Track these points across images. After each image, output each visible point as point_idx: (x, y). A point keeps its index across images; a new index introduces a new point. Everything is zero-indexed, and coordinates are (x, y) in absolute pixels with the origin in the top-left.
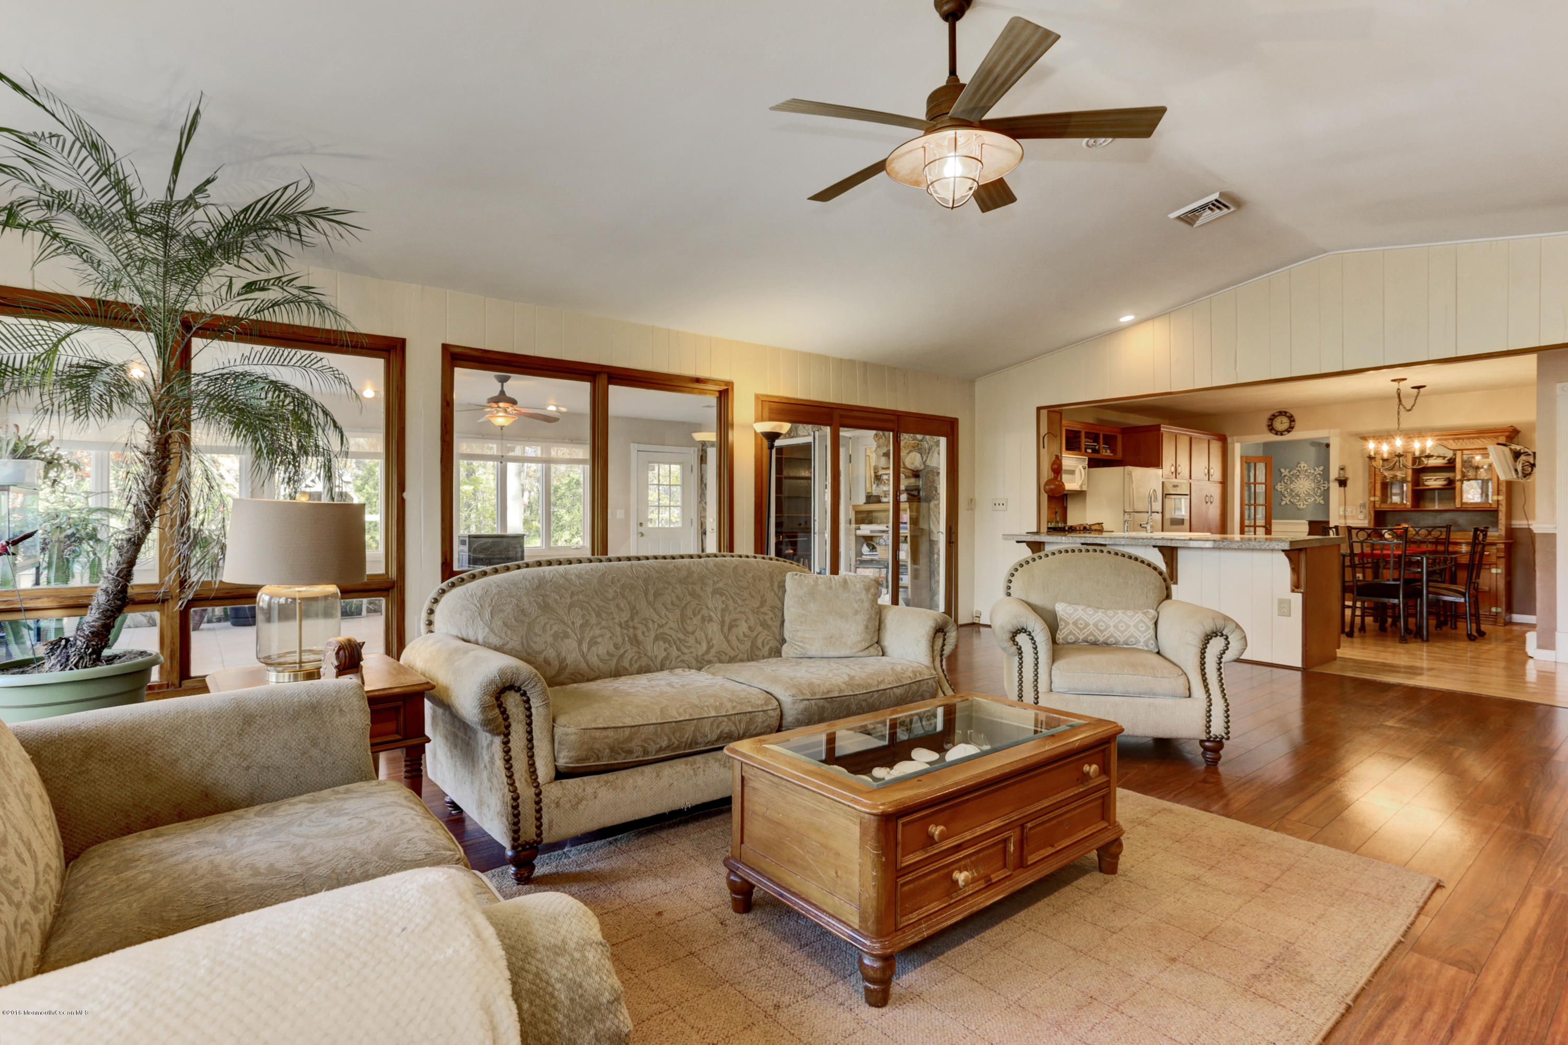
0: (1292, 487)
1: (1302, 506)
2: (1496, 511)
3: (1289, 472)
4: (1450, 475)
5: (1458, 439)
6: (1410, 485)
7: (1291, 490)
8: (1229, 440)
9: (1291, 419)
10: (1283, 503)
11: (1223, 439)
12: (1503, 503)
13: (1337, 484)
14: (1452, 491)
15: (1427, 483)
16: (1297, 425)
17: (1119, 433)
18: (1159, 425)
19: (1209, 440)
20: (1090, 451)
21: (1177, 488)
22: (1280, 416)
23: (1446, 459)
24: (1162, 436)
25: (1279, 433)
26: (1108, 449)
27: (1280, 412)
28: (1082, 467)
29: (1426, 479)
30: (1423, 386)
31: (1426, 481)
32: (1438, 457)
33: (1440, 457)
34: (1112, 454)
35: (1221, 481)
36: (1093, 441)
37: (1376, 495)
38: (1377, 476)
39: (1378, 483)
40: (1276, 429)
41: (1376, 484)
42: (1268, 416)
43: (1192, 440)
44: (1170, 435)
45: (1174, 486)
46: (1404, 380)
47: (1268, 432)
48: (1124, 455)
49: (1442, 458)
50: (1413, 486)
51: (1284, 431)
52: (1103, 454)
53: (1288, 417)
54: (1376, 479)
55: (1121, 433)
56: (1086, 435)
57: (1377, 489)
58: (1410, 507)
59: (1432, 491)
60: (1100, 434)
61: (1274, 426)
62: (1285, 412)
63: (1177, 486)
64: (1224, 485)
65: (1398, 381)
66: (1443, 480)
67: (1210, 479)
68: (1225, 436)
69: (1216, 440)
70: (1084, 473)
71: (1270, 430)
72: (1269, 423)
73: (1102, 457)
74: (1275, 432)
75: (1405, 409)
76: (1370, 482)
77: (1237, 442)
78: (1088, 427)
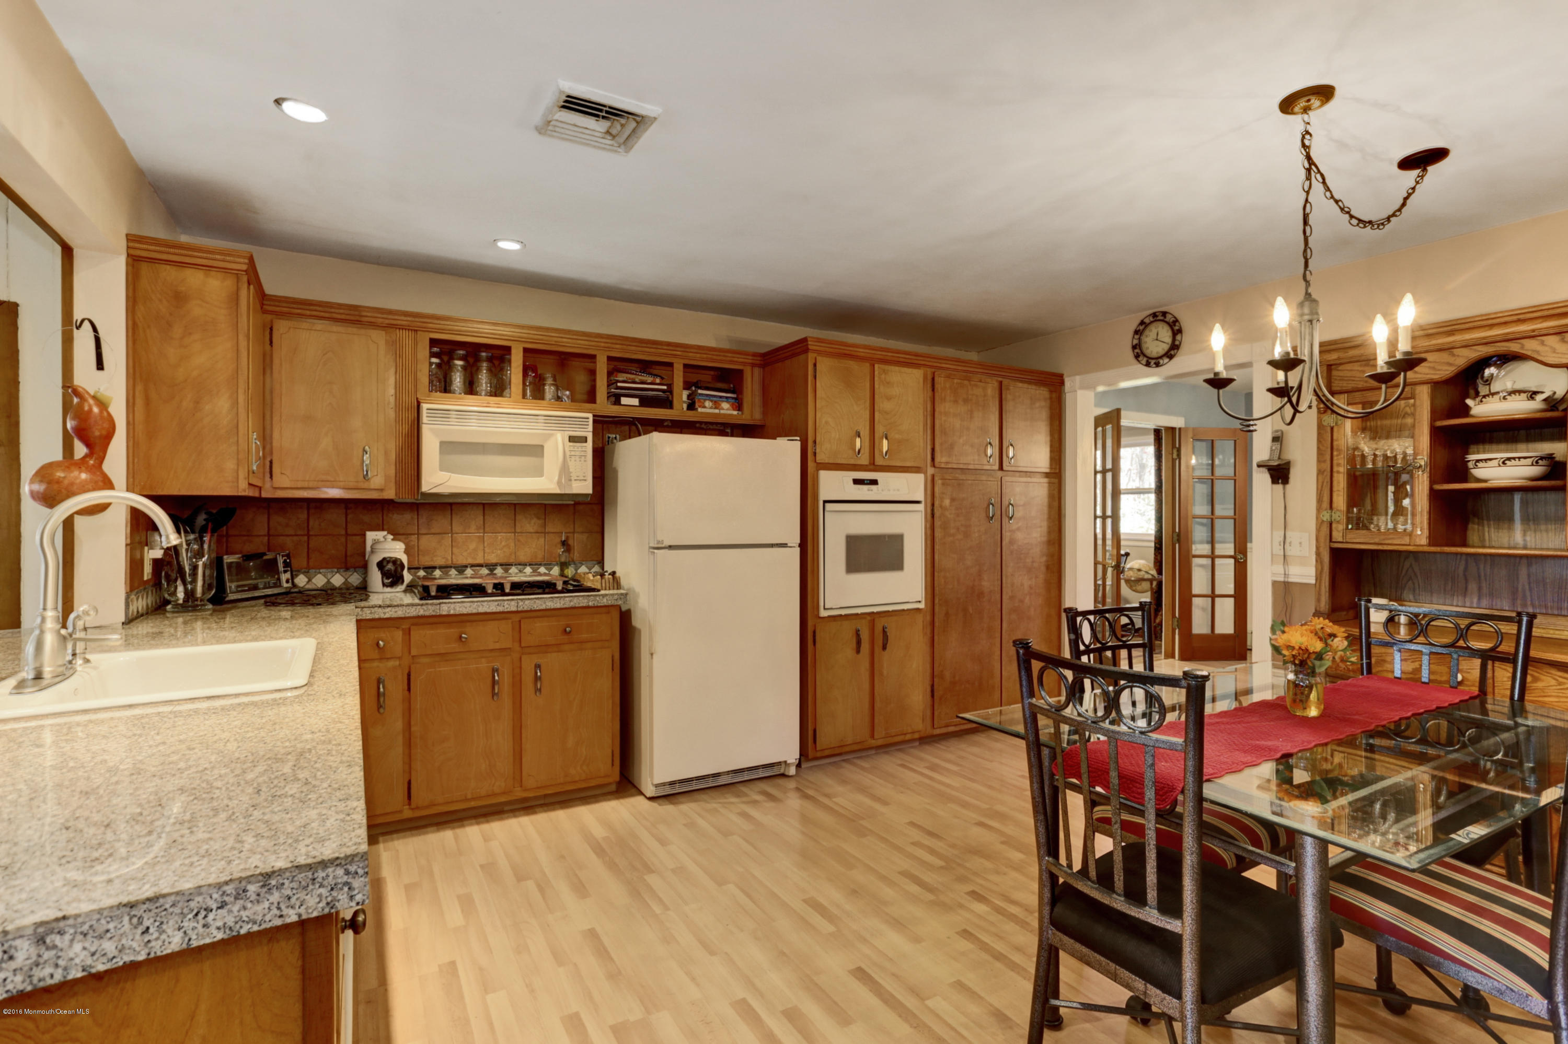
4: (1558, 447)
6: (1424, 477)
8: (1068, 383)
9: (1176, 328)
13: (1266, 476)
15: (1480, 472)
16: (1187, 339)
17: (753, 365)
18: (805, 340)
19: (1001, 383)
20: (635, 402)
21: (873, 487)
22: (1155, 324)
23: (1540, 398)
24: (815, 365)
25: (1153, 362)
26: (728, 402)
27: (1154, 315)
28: (570, 437)
29: (1478, 461)
30: (1437, 155)
31: (1476, 467)
32: (1512, 393)
33: (1520, 392)
34: (735, 413)
35: (1048, 470)
36: (658, 381)
37: (1335, 505)
38: (1335, 453)
39: (1338, 472)
40: (1148, 353)
41: (1335, 475)
42: (1134, 325)
43: (936, 379)
44: (852, 364)
45: (857, 482)
46: (1325, 93)
47: (1134, 361)
48: (765, 413)
49: (1524, 396)
50: (1432, 482)
51: (1161, 357)
52: (700, 410)
53: (1168, 323)
54: (1335, 462)
55: (759, 366)
56: (618, 365)
57: (1335, 489)
58: (1424, 541)
59: (1504, 497)
60: (675, 365)
61: (1144, 346)
62: (1164, 314)
63: (874, 482)
64: (1056, 481)
65: (1302, 103)
66: (1529, 461)
67: (1005, 468)
68: (1061, 376)
69: (1030, 383)
70: (577, 453)
71: (1137, 357)
72: (1135, 342)
73: (690, 416)
74: (1144, 361)
75: (1352, 217)
76: (1320, 472)
77: (1082, 388)
78: (618, 346)
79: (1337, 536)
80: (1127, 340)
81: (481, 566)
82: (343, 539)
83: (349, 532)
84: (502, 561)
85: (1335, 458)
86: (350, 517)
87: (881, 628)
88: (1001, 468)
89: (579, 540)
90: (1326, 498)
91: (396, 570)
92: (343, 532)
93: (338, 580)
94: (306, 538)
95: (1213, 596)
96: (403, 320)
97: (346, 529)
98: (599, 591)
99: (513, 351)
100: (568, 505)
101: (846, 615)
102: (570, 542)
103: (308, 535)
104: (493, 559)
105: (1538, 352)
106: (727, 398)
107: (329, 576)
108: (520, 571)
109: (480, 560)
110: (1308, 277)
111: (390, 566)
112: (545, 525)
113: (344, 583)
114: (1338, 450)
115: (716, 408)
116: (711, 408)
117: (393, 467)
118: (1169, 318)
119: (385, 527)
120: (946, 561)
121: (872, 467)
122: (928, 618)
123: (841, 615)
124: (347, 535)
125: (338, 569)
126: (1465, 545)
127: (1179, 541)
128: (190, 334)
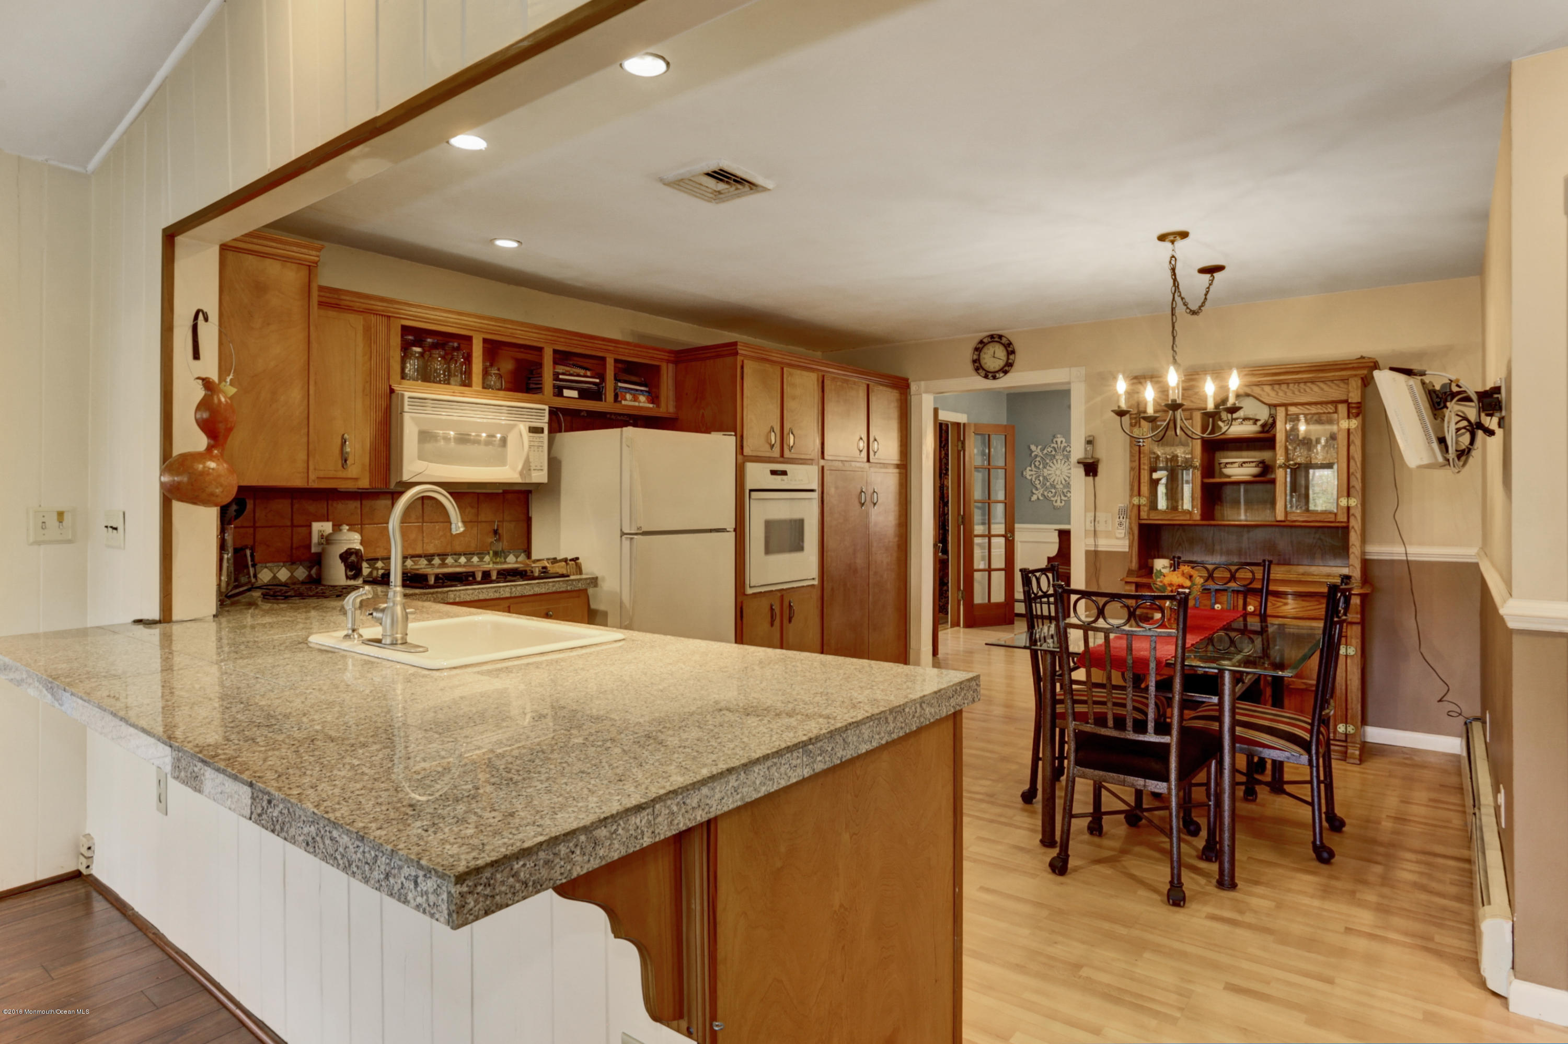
0: (1046, 472)
1: (1059, 504)
2: (1346, 529)
3: (1042, 450)
4: (1265, 455)
5: (1280, 383)
6: (1198, 474)
7: (1045, 478)
8: (913, 387)
9: (1010, 349)
10: (1034, 498)
11: (902, 386)
12: (1357, 512)
13: (1081, 471)
14: (1269, 486)
15: (1227, 471)
16: (1020, 359)
17: (668, 361)
18: (735, 344)
19: (868, 386)
20: (575, 394)
21: (784, 477)
22: (992, 344)
23: (1259, 423)
24: (742, 367)
25: (990, 375)
26: (644, 395)
27: (992, 336)
28: (530, 428)
29: (1227, 463)
30: (1220, 268)
31: (1225, 467)
32: (1245, 419)
33: (1249, 419)
34: (651, 406)
35: (898, 462)
36: (589, 373)
37: (1142, 493)
38: (1142, 456)
39: (1144, 469)
40: (986, 367)
41: (1142, 471)
42: (974, 344)
43: (825, 381)
44: (767, 366)
45: (774, 473)
46: (1184, 235)
47: (974, 373)
48: (678, 407)
49: (1251, 422)
50: (1203, 477)
51: (997, 372)
52: (623, 402)
53: (1003, 345)
54: (1142, 462)
55: (672, 362)
56: (561, 357)
57: (1142, 481)
58: (1198, 517)
59: (1235, 487)
60: (608, 359)
61: (983, 362)
62: (1000, 337)
63: (784, 473)
64: (904, 471)
65: (1172, 238)
66: (1254, 464)
67: (871, 460)
68: (907, 380)
69: (887, 386)
70: (536, 444)
71: (977, 369)
72: (975, 357)
73: (616, 409)
74: (983, 373)
75: (1188, 308)
76: (1132, 469)
77: (926, 392)
78: (562, 340)
79: (1144, 515)
80: (968, 354)
81: (420, 556)
82: (289, 530)
83: (295, 523)
84: (439, 551)
85: (1142, 459)
86: (296, 506)
87: (788, 604)
88: (868, 460)
89: (509, 528)
90: (1136, 488)
91: (358, 562)
92: (289, 523)
93: (283, 574)
94: (251, 530)
95: (989, 570)
96: (379, 306)
97: (292, 520)
98: (568, 576)
99: (475, 341)
100: (497, 494)
101: (765, 592)
102: (500, 531)
103: (254, 527)
104: (431, 550)
105: (1260, 395)
106: (641, 391)
107: (275, 570)
108: (456, 561)
109: (419, 551)
110: (1175, 349)
111: (353, 558)
112: (477, 515)
113: (290, 578)
114: (1144, 453)
115: (635, 401)
116: (631, 401)
117: (368, 456)
118: (1004, 340)
119: (330, 517)
120: (830, 543)
121: (781, 459)
122: (819, 593)
123: (761, 592)
124: (293, 526)
125: (284, 562)
126: (1213, 520)
127: (963, 523)
128: (268, 324)
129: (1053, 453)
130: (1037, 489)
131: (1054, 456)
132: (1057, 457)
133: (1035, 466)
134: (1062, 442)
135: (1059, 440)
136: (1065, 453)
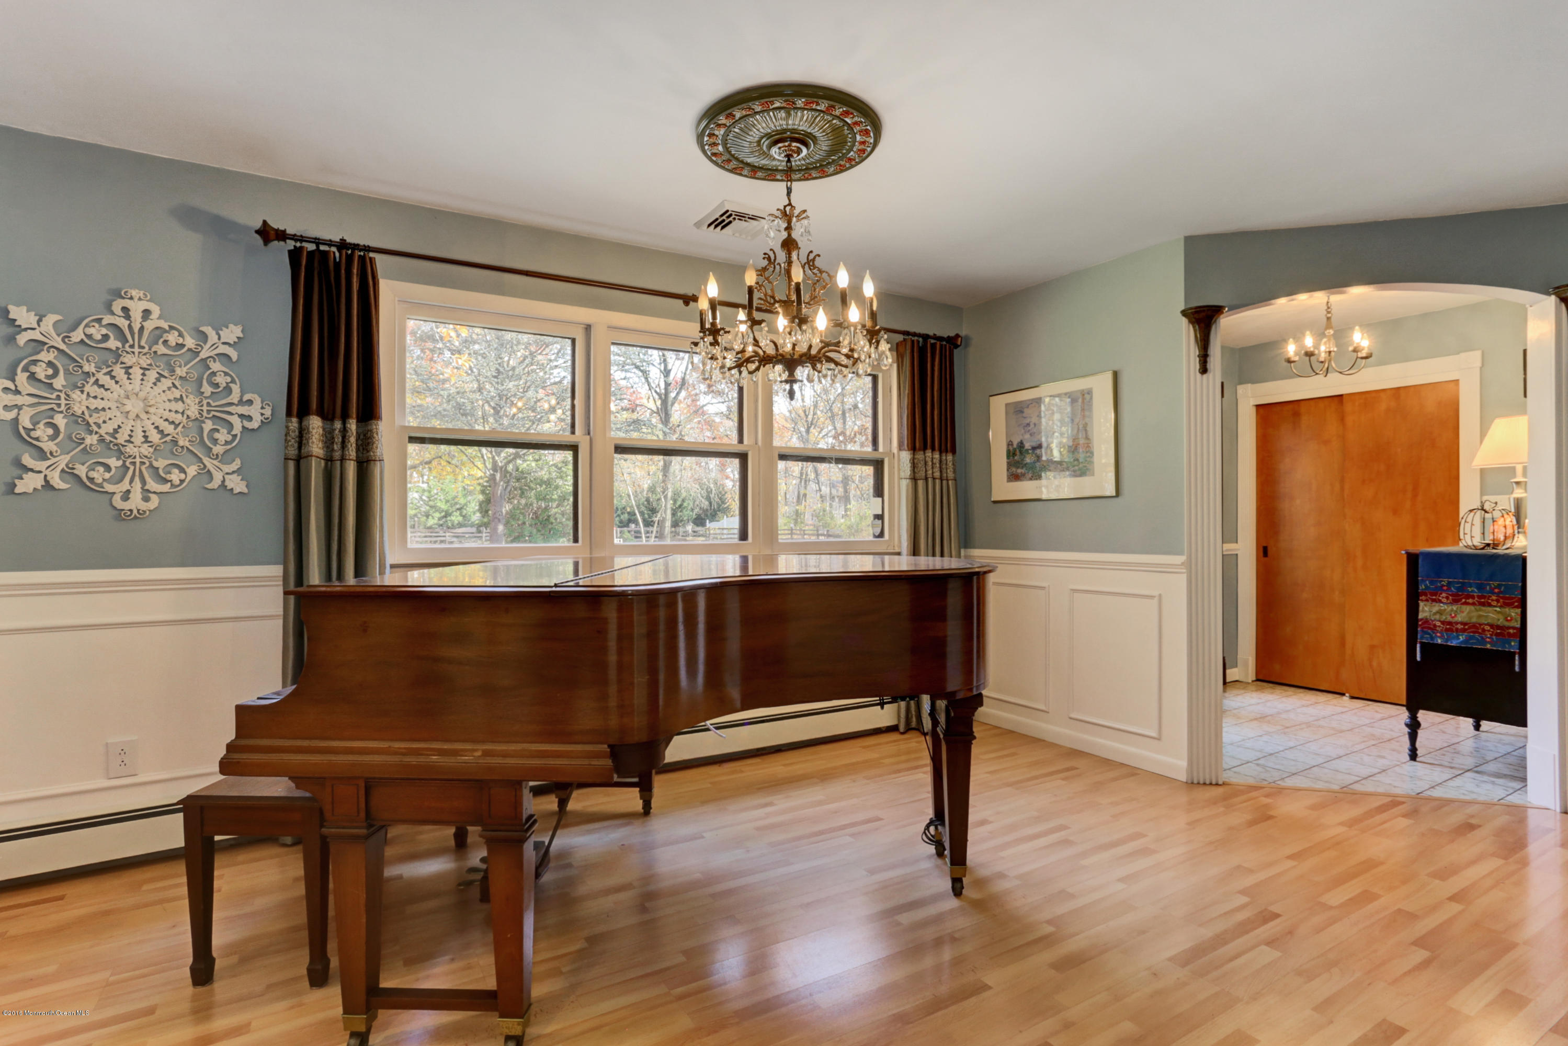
0: (80, 402)
1: (136, 502)
129: (113, 343)
130: (42, 455)
131: (117, 354)
132: (129, 360)
133: (32, 377)
134: (146, 313)
135: (137, 309)
136: (161, 349)
